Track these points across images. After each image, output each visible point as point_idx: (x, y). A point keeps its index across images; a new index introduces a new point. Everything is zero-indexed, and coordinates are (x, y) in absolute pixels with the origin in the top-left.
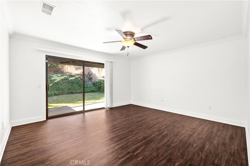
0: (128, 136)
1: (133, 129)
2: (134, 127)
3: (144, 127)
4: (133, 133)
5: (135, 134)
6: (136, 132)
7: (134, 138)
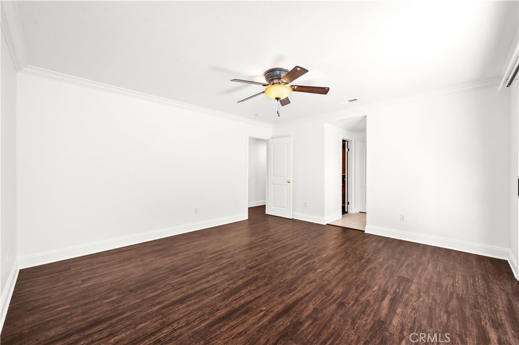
0: (273, 250)
1: (267, 261)
2: (264, 265)
3: (243, 266)
4: (266, 254)
5: (264, 253)
6: (262, 256)
7: (265, 249)
